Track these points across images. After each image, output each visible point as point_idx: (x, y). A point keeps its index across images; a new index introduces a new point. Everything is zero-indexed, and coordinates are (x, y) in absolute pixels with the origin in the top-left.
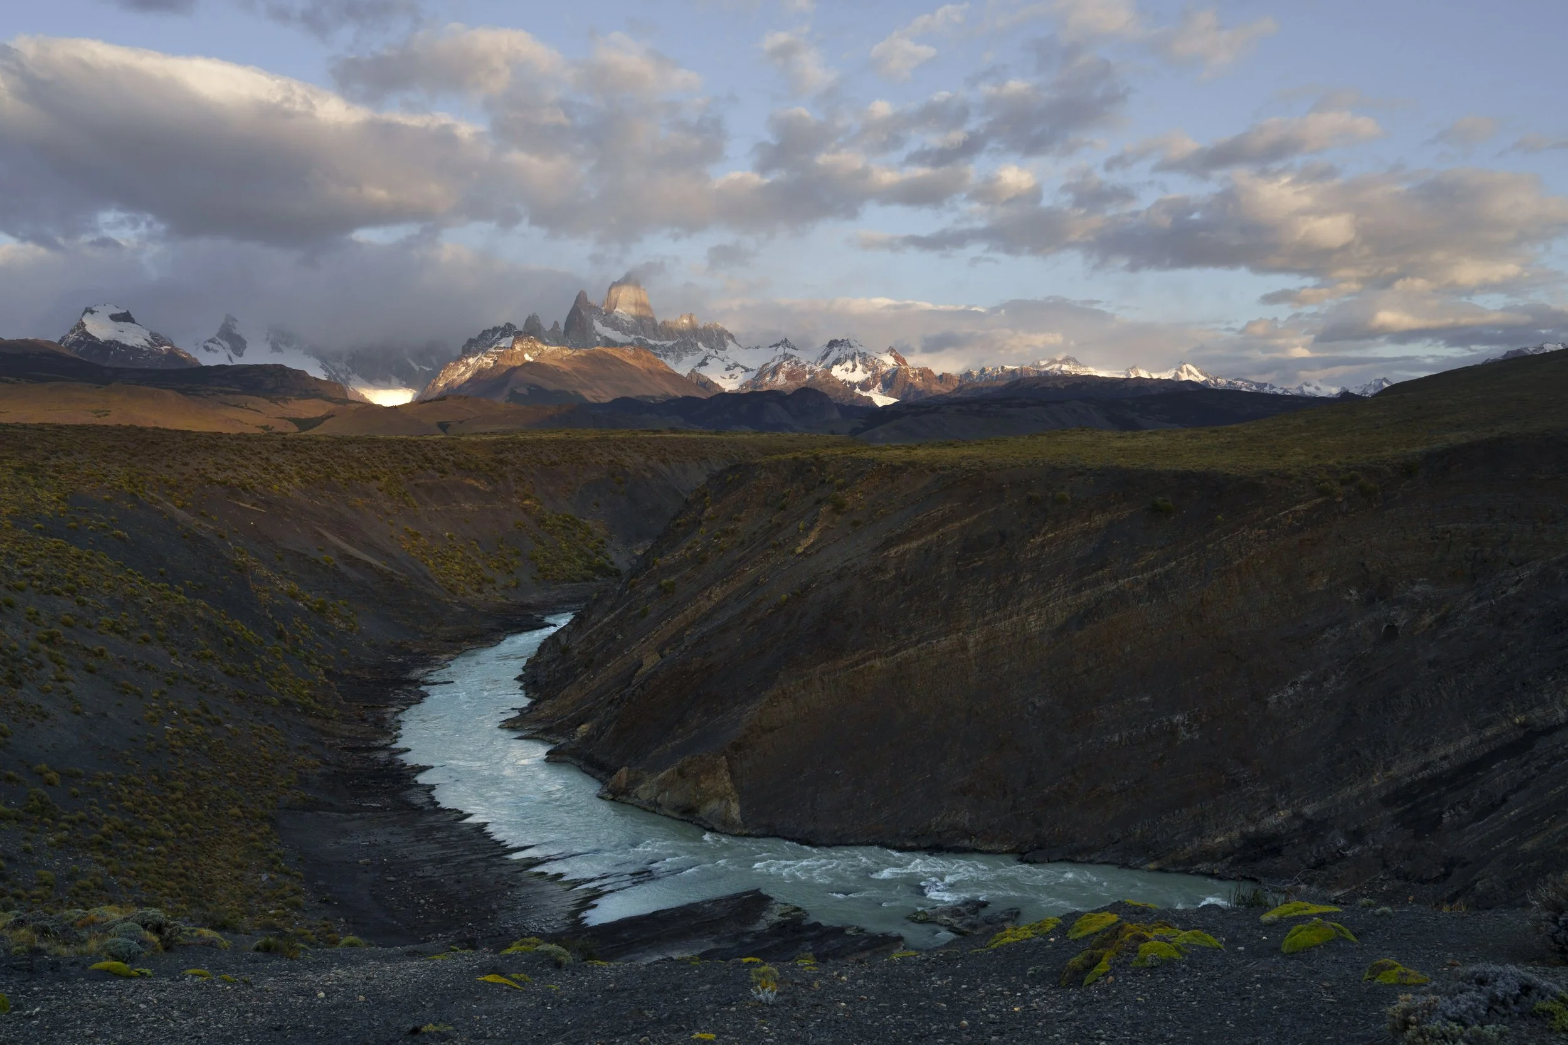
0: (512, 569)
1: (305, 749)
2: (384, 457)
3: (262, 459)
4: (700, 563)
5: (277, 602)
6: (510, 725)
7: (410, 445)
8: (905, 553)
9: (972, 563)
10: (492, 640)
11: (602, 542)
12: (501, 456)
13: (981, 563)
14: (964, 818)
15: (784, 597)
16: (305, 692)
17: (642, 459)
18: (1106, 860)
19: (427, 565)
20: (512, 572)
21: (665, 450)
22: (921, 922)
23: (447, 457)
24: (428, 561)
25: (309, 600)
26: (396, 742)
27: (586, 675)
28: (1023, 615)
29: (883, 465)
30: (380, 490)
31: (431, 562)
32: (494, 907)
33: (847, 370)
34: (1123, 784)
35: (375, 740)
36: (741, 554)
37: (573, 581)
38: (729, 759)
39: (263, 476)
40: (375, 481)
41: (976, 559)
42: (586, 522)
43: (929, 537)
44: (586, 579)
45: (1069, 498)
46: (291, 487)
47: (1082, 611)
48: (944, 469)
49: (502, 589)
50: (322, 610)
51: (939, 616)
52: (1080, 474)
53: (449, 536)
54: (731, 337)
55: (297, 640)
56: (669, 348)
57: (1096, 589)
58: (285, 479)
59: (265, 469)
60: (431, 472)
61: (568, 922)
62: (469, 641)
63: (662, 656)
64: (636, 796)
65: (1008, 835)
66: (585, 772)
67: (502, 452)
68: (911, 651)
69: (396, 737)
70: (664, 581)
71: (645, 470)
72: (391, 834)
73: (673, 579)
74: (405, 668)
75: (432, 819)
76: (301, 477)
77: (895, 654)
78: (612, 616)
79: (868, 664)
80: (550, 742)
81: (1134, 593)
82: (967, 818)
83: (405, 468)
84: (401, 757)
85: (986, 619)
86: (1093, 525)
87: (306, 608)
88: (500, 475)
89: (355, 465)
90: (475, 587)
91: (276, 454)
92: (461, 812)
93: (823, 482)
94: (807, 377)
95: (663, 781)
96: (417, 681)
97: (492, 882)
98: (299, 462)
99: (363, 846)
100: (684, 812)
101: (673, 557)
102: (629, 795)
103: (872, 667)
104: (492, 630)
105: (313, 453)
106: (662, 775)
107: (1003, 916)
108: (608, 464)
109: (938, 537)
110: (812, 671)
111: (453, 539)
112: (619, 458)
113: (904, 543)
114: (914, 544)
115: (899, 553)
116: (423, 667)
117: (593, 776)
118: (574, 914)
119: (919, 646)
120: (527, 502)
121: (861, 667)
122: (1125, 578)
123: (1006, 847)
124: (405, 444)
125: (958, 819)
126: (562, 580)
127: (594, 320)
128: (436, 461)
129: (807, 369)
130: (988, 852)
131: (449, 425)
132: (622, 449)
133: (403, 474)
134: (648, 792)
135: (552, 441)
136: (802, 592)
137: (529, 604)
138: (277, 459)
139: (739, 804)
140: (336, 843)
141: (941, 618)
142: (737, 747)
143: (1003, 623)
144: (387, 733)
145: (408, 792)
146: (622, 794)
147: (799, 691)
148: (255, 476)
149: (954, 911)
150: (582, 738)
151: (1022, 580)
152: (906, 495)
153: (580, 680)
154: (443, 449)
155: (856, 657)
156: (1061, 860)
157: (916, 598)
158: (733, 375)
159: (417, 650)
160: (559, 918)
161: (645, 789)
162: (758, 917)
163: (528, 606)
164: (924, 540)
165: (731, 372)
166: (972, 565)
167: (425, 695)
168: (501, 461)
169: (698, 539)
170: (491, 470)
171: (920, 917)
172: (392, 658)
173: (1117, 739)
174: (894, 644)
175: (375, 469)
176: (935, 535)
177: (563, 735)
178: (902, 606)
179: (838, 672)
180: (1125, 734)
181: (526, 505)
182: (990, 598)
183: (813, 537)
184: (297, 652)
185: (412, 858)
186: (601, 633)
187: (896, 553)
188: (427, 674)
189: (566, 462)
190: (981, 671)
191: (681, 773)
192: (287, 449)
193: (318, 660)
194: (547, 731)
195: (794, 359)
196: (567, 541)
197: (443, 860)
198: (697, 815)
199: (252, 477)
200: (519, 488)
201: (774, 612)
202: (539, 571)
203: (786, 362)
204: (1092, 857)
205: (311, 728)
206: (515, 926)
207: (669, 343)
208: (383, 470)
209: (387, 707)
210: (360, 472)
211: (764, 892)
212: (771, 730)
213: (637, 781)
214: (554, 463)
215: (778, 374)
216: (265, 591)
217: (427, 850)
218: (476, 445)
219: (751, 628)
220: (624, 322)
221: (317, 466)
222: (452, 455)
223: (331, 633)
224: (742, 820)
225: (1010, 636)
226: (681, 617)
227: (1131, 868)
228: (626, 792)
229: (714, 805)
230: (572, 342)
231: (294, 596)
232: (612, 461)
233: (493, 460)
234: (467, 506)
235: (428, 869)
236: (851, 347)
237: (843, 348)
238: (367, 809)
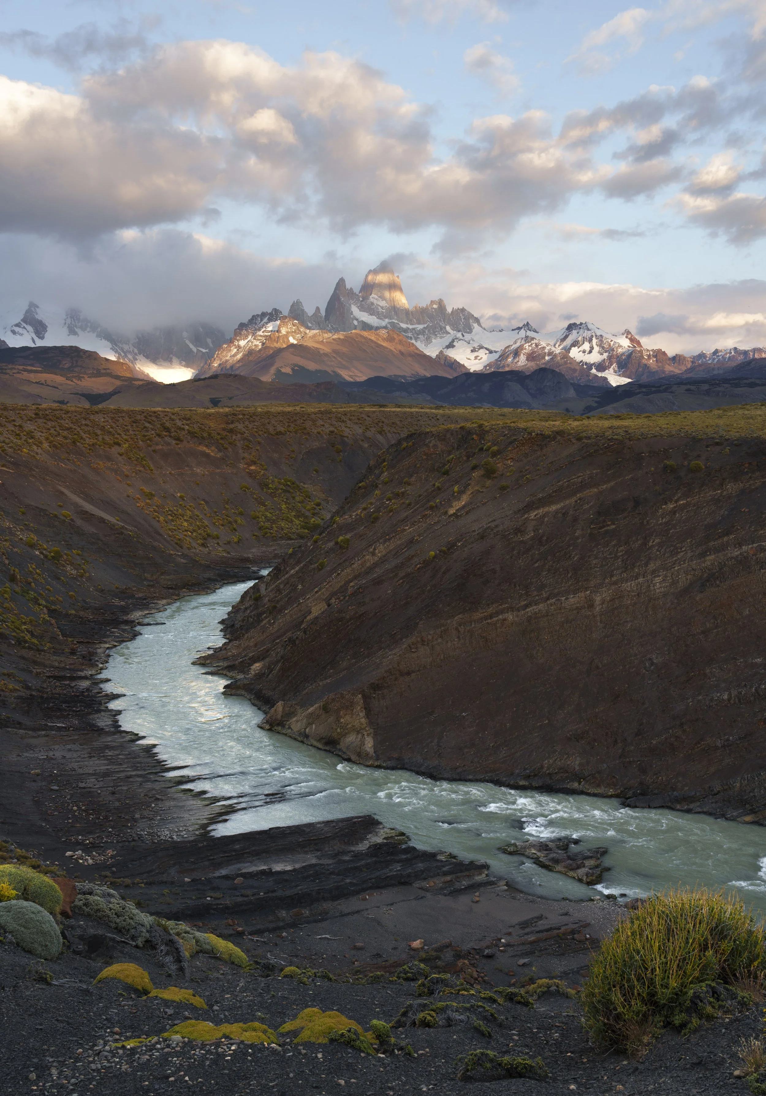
0: (235, 526)
1: (9, 675)
2: (126, 426)
3: (15, 426)
4: (373, 522)
5: (15, 550)
6: (202, 662)
7: (150, 416)
8: (544, 516)
9: (604, 526)
10: (208, 588)
11: (318, 505)
12: (231, 426)
13: (614, 527)
14: (575, 762)
15: (432, 553)
16: (23, 627)
17: (360, 431)
18: (705, 810)
19: (159, 521)
20: (235, 529)
21: (383, 422)
22: (511, 853)
23: (183, 426)
24: (159, 518)
25: (45, 549)
26: (100, 673)
27: (267, 620)
28: (649, 577)
29: (533, 434)
30: (121, 455)
31: (162, 519)
32: (137, 816)
33: (584, 352)
34: (728, 740)
35: (82, 670)
36: (406, 514)
37: (291, 539)
38: (365, 697)
39: (15, 441)
40: (116, 447)
41: (609, 523)
42: (306, 486)
43: (567, 502)
44: (302, 537)
45: (704, 467)
46: (39, 451)
47: (705, 575)
48: (589, 438)
49: (225, 544)
50: (57, 556)
51: (569, 575)
52: (717, 444)
53: (181, 497)
54: (477, 320)
55: (30, 583)
56: (419, 331)
57: (720, 554)
58: (35, 444)
59: (18, 435)
60: (168, 439)
61: (197, 833)
62: (187, 589)
63: (329, 605)
64: (290, 728)
65: (614, 780)
66: (254, 705)
67: (232, 422)
68: (541, 606)
69: (102, 669)
70: (341, 538)
71: (362, 440)
72: (70, 750)
73: (348, 536)
74: (125, 610)
75: (109, 739)
76: (50, 443)
77: (526, 609)
78: (297, 568)
79: (501, 617)
80: (231, 678)
81: (757, 559)
82: (577, 762)
83: (144, 436)
84: (102, 686)
85: (614, 579)
86: (725, 493)
87: (42, 557)
88: (230, 443)
89: (99, 432)
90: (200, 541)
91: (29, 422)
92: (137, 735)
93: (481, 449)
94: (547, 358)
95: (311, 714)
96: (133, 622)
97: (142, 795)
98: (49, 429)
99: (40, 760)
100: (327, 744)
101: (351, 516)
102: (283, 726)
103: (505, 620)
104: (209, 579)
105: (62, 421)
106: (311, 710)
107: (589, 854)
108: (329, 435)
109: (576, 501)
110: (449, 621)
111: (183, 500)
112: (340, 429)
113: (543, 507)
114: (554, 508)
115: (538, 516)
116: (141, 610)
117: (259, 709)
118: (204, 826)
119: (548, 602)
120: (253, 468)
121: (495, 619)
122: (749, 544)
123: (611, 792)
124: (145, 414)
125: (569, 763)
126: (280, 537)
127: (352, 305)
128: (173, 430)
129: (546, 351)
130: (595, 795)
131: (221, 401)
132: (343, 421)
133: (142, 441)
134: (299, 724)
135: (279, 413)
136: (449, 549)
137: (249, 558)
138: (29, 426)
139: (373, 738)
140: (19, 756)
141: (571, 577)
142: (375, 687)
143: (629, 584)
144: (94, 665)
145: (96, 716)
146: (278, 725)
147: (437, 639)
148: (7, 441)
149: (543, 846)
150: (256, 675)
151: (650, 544)
152: (552, 463)
153: (262, 624)
154: (180, 419)
155: (491, 610)
156: (662, 807)
157: (549, 557)
158: (478, 356)
159: (140, 595)
160: (190, 829)
161: (297, 721)
162: (362, 839)
163: (247, 560)
164: (562, 504)
165: (476, 354)
166: (605, 528)
167: (135, 635)
168: (231, 431)
169: (373, 500)
170: (221, 438)
171: (512, 849)
172: (116, 602)
173: (726, 697)
174: (525, 600)
175: (118, 436)
176: (573, 500)
177: (242, 672)
178: (537, 565)
179: (473, 623)
180: (734, 693)
181: (252, 470)
182: (619, 560)
183: (464, 500)
184: (28, 593)
185: (81, 771)
186: (288, 583)
187: (535, 516)
188: (145, 616)
189: (291, 432)
190: (605, 627)
191: (325, 709)
192: (40, 418)
193: (47, 601)
194: (230, 668)
195: (535, 341)
196: (286, 503)
197: (106, 774)
198: (338, 747)
199: (4, 442)
200: (246, 455)
201: (422, 567)
202: (260, 528)
203: (527, 344)
204: (691, 806)
205: (23, 658)
206: (149, 834)
207: (420, 327)
208: (125, 437)
209: (100, 643)
210: (103, 439)
211: (376, 817)
212: (408, 673)
213: (289, 715)
214: (280, 433)
215: (519, 355)
216: (6, 540)
217: (99, 765)
218: (210, 416)
219: (401, 581)
220: (379, 308)
221: (65, 433)
222: (187, 425)
223: (62, 578)
224: (375, 752)
225: (635, 596)
226: (349, 570)
227: (727, 819)
228: (281, 723)
229: (351, 738)
230: (332, 326)
231: (32, 546)
232: (332, 432)
233: (224, 429)
234: (198, 470)
235: (91, 782)
236: (588, 330)
237: (581, 331)
238: (52, 728)
